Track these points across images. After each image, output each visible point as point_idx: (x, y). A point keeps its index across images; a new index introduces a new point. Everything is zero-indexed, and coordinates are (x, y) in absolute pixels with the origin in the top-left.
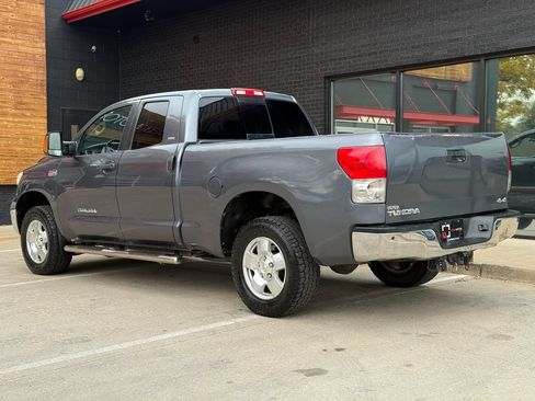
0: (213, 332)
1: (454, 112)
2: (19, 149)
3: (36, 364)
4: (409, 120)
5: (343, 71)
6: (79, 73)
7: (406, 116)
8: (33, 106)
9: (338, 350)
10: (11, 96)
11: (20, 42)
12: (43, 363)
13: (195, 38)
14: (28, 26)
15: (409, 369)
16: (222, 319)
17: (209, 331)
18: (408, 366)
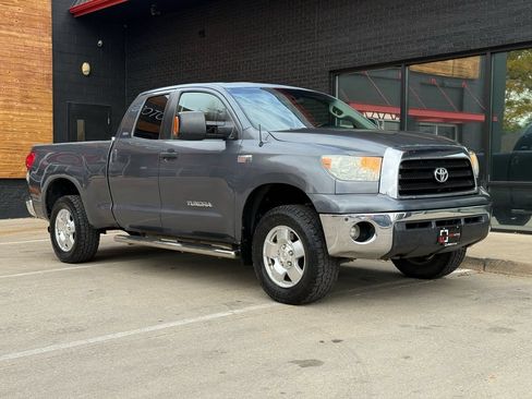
0: (209, 323)
1: (461, 109)
2: (24, 142)
3: (28, 353)
4: (415, 117)
5: (347, 65)
6: (86, 67)
7: (412, 113)
8: (38, 100)
9: (335, 341)
10: (17, 90)
11: (27, 36)
12: (35, 351)
13: (200, 33)
14: (35, 20)
15: (407, 361)
16: (219, 310)
17: (205, 322)
18: (406, 358)
